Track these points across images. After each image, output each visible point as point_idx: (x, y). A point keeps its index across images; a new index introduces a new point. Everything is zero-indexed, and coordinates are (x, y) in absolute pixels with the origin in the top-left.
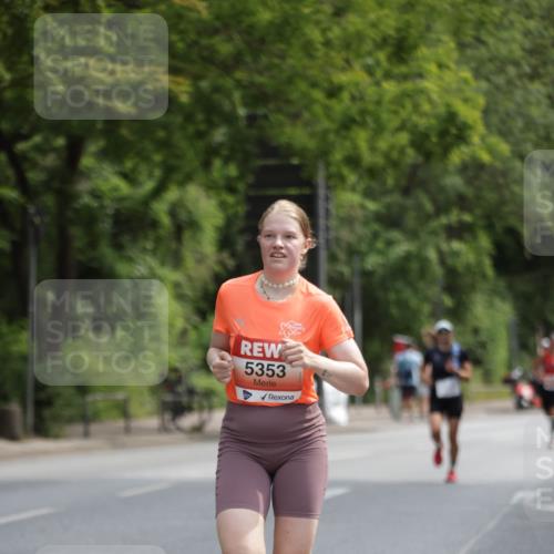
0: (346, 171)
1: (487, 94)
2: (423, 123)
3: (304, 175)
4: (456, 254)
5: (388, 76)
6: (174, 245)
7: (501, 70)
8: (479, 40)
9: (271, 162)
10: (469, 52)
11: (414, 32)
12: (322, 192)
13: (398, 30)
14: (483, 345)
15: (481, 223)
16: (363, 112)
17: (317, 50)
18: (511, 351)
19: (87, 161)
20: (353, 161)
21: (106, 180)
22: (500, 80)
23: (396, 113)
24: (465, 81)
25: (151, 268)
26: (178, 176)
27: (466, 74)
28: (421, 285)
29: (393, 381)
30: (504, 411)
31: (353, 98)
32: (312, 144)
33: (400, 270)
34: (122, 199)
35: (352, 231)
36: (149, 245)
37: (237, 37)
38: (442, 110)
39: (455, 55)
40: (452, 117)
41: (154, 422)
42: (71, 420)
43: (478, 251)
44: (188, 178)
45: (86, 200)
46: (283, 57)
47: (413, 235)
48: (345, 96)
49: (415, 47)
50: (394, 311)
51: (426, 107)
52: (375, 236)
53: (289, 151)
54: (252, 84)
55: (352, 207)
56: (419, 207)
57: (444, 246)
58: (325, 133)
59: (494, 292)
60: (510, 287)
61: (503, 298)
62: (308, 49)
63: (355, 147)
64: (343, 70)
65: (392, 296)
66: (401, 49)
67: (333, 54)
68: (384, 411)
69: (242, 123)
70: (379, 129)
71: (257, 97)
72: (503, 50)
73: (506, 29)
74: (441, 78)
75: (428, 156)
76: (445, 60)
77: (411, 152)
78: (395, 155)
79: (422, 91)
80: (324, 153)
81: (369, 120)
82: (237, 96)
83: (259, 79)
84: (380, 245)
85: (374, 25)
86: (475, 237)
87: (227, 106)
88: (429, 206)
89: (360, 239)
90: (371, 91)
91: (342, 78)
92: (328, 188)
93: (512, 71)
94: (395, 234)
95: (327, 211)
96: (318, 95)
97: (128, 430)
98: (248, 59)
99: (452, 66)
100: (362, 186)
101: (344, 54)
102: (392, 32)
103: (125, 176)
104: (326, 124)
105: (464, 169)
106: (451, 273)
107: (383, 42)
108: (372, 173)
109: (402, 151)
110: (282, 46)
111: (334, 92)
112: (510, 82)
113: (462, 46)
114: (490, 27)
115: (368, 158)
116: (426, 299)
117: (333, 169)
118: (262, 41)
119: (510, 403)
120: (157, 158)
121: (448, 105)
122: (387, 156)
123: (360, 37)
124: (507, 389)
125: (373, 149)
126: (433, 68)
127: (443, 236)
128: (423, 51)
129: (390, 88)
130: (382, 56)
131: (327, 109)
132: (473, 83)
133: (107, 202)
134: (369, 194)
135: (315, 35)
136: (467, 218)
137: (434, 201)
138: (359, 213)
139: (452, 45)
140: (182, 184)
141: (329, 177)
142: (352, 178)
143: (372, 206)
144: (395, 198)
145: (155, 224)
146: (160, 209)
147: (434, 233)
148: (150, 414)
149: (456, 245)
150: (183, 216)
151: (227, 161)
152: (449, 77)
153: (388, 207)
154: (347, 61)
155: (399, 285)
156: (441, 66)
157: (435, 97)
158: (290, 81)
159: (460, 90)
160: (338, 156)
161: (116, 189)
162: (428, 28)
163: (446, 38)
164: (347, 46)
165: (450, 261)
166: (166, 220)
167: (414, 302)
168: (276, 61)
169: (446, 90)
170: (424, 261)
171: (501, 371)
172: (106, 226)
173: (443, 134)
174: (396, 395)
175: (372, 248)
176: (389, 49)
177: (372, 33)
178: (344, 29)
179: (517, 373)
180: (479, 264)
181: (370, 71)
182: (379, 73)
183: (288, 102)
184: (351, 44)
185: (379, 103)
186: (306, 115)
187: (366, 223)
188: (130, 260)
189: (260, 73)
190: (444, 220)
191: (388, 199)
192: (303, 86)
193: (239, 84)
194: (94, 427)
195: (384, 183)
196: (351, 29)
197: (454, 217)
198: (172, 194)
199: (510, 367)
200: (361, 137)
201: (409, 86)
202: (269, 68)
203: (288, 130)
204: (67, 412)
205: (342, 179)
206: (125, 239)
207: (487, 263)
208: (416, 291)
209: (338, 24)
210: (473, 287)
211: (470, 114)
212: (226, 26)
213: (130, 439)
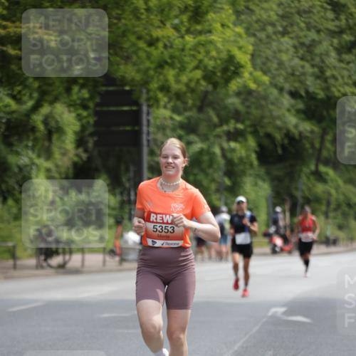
0: (160, 95)
1: (254, 45)
2: (211, 64)
4: (233, 150)
5: (188, 31)
6: (46, 144)
7: (263, 29)
8: (247, 8)
9: (111, 88)
10: (242, 17)
11: (206, 3)
12: (145, 109)
15: (250, 129)
16: (172, 57)
17: (142, 14)
20: (165, 88)
22: (262, 35)
23: (194, 56)
24: (240, 36)
25: (31, 159)
26: (49, 98)
27: (240, 30)
28: (210, 171)
31: (165, 46)
32: (138, 77)
33: (197, 161)
34: (12, 112)
36: (30, 144)
38: (224, 55)
39: (233, 18)
40: (231, 59)
41: (33, 262)
43: (248, 149)
44: (56, 99)
46: (119, 18)
47: (205, 138)
48: (160, 45)
49: (207, 12)
51: (214, 53)
53: (123, 81)
55: (165, 118)
56: (209, 120)
57: (225, 145)
58: (148, 69)
59: (258, 176)
60: (268, 173)
61: (264, 180)
62: (136, 13)
63: (167, 80)
64: (159, 27)
66: (197, 13)
67: (152, 17)
70: (182, 69)
72: (264, 16)
74: (223, 33)
75: (215, 85)
76: (226, 22)
77: (203, 83)
78: (193, 85)
79: (211, 42)
80: (146, 83)
81: (176, 62)
86: (246, 140)
88: (215, 119)
90: (178, 42)
91: (157, 33)
92: (149, 106)
93: (270, 29)
94: (193, 137)
95: (148, 121)
96: (142, 44)
97: (15, 267)
99: (231, 25)
100: (171, 104)
101: (159, 17)
102: (191, 3)
103: (14, 97)
104: (148, 64)
105: (239, 93)
106: (230, 163)
107: (185, 9)
108: (179, 96)
109: (198, 82)
110: (118, 11)
111: (152, 43)
113: (238, 13)
115: (175, 87)
116: (213, 180)
117: (151, 94)
119: (268, 249)
120: (36, 85)
121: (229, 51)
122: (187, 85)
123: (170, 5)
124: (266, 240)
125: (178, 81)
126: (218, 26)
127: (225, 138)
128: (211, 16)
129: (189, 39)
130: (185, 18)
131: (148, 54)
133: (1, 114)
134: (175, 110)
135: (140, 4)
136: (240, 126)
137: (219, 116)
138: (169, 123)
139: (231, 11)
140: (52, 103)
142: (163, 99)
143: (178, 118)
144: (193, 113)
145: (34, 129)
146: (38, 119)
147: (218, 136)
148: (31, 256)
149: (233, 144)
150: (53, 123)
151: (82, 87)
152: (229, 33)
153: (189, 118)
154: (163, 22)
155: (196, 171)
156: (223, 25)
157: (219, 45)
158: (124, 34)
159: (235, 41)
160: (154, 85)
161: (8, 105)
163: (226, 7)
164: (161, 11)
165: (229, 155)
166: (41, 127)
167: (205, 182)
168: (115, 21)
169: (225, 41)
170: (212, 156)
172: (1, 130)
173: (225, 70)
176: (189, 14)
177: (178, 3)
179: (272, 230)
180: (248, 157)
181: (176, 28)
182: (183, 30)
183: (121, 48)
184: (164, 10)
185: (183, 50)
186: (135, 58)
187: (174, 130)
188: (18, 153)
190: (225, 128)
191: (188, 114)
192: (133, 38)
195: (186, 104)
197: (232, 126)
198: (45, 110)
199: (268, 226)
200: (170, 74)
201: (202, 38)
203: (122, 67)
205: (157, 101)
206: (14, 139)
207: (254, 156)
208: (207, 175)
210: (244, 173)
211: (243, 58)
213: (16, 273)
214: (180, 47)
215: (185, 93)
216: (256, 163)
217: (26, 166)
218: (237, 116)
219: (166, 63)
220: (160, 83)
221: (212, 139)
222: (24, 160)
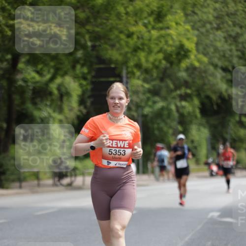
0: (135, 70)
1: (197, 36)
2: (169, 49)
3: (117, 72)
4: (183, 107)
5: (153, 28)
6: (59, 103)
7: (204, 26)
8: (194, 12)
9: (102, 66)
10: (189, 18)
11: (165, 9)
13: (158, 8)
14: (195, 148)
15: (195, 93)
16: (143, 44)
17: (123, 16)
18: (208, 150)
19: (21, 66)
20: (138, 66)
21: (29, 74)
22: (203, 30)
23: (157, 44)
24: (188, 31)
25: (49, 113)
26: (61, 72)
27: (188, 27)
28: (168, 121)
29: (156, 163)
30: (205, 177)
31: (138, 38)
32: (120, 58)
33: (159, 114)
34: (36, 82)
35: (138, 97)
36: (48, 103)
37: (87, 10)
38: (177, 43)
39: (183, 19)
40: (182, 46)
41: (50, 182)
42: (13, 181)
43: (193, 106)
44: (66, 73)
45: (20, 83)
46: (107, 19)
47: (165, 99)
48: (135, 37)
49: (166, 15)
50: (156, 132)
51: (171, 42)
52: (148, 99)
53: (110, 61)
54: (94, 31)
55: (138, 86)
56: (167, 87)
57: (179, 104)
58: (127, 53)
59: (200, 124)
60: (207, 122)
61: (205, 127)
62: (118, 16)
63: (139, 59)
64: (134, 25)
65: (156, 126)
66: (159, 16)
67: (129, 18)
68: (152, 177)
69: (90, 49)
70: (150, 52)
71: (96, 37)
72: (205, 17)
73: (206, 7)
74: (177, 29)
75: (171, 63)
76: (179, 21)
77: (164, 62)
78: (157, 63)
79: (169, 35)
80: (125, 63)
81: (146, 48)
82: (87, 37)
83: (97, 29)
84: (150, 103)
85: (148, 6)
86: (192, 100)
87: (83, 41)
88: (172, 86)
89: (142, 101)
90: (146, 35)
91: (133, 29)
92: (127, 78)
93: (208, 26)
94: (157, 99)
96: (122, 36)
97: (39, 185)
98: (92, 20)
99: (182, 24)
100: (142, 77)
101: (134, 18)
102: (155, 9)
103: (38, 72)
104: (127, 49)
105: (187, 69)
106: (182, 116)
107: (152, 13)
108: (147, 71)
109: (160, 62)
110: (107, 15)
111: (130, 35)
112: (207, 31)
113: (186, 15)
114: (199, 6)
115: (145, 65)
116: (171, 127)
117: (130, 69)
118: (98, 12)
119: (207, 173)
120: (52, 64)
121: (180, 41)
122: (153, 64)
123: (141, 10)
124: (206, 167)
125: (147, 61)
126: (174, 24)
127: (178, 99)
128: (169, 17)
129: (155, 33)
130: (151, 19)
131: (127, 43)
132: (191, 31)
133: (30, 84)
134: (145, 80)
135: (121, 9)
136: (189, 91)
137: (174, 84)
138: (141, 89)
139: (182, 14)
140: (63, 76)
141: (128, 73)
142: (138, 73)
143: (147, 86)
144: (156, 83)
145: (51, 94)
146: (53, 87)
147: (174, 98)
148: (49, 178)
149: (184, 103)
150: (63, 90)
151: (83, 65)
152: (181, 29)
153: (154, 86)
154: (136, 22)
155: (159, 121)
156: (177, 24)
157: (175, 37)
158: (111, 30)
159: (185, 34)
160: (131, 64)
161: (33, 78)
162: (171, 7)
163: (179, 11)
164: (136, 14)
165: (181, 110)
166: (56, 92)
167: (165, 129)
168: (105, 21)
169: (179, 35)
170: (170, 111)
171: (203, 159)
172: (29, 94)
173: (178, 54)
174: (157, 170)
175: (146, 104)
176: (154, 16)
177: (147, 9)
178: (134, 7)
179: (210, 160)
180: (194, 112)
181: (145, 25)
182: (150, 27)
183: (109, 39)
184: (137, 14)
185: (150, 40)
186: (118, 45)
187: (144, 94)
188: (40, 109)
189: (97, 26)
190: (178, 92)
191: (154, 83)
192: (116, 32)
193: (88, 32)
194: (24, 184)
195: (152, 76)
196: (138, 7)
197: (183, 91)
198: (59, 80)
199: (208, 157)
200: (142, 55)
201: (163, 32)
202: (101, 24)
203: (110, 52)
204: (12, 177)
205: (133, 73)
206: (38, 100)
208: (166, 124)
209: (132, 5)
210: (191, 122)
211: (190, 45)
212: (82, 6)
213: (40, 189)
214: (148, 38)
215: (152, 69)
216: (199, 115)
217: (46, 118)
218: (186, 84)
219: (139, 48)
220: (135, 62)
221: (169, 99)
222: (44, 114)
